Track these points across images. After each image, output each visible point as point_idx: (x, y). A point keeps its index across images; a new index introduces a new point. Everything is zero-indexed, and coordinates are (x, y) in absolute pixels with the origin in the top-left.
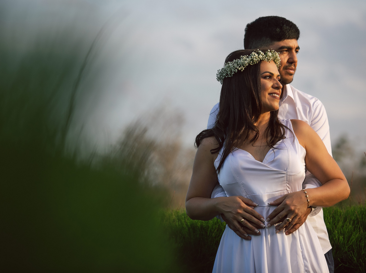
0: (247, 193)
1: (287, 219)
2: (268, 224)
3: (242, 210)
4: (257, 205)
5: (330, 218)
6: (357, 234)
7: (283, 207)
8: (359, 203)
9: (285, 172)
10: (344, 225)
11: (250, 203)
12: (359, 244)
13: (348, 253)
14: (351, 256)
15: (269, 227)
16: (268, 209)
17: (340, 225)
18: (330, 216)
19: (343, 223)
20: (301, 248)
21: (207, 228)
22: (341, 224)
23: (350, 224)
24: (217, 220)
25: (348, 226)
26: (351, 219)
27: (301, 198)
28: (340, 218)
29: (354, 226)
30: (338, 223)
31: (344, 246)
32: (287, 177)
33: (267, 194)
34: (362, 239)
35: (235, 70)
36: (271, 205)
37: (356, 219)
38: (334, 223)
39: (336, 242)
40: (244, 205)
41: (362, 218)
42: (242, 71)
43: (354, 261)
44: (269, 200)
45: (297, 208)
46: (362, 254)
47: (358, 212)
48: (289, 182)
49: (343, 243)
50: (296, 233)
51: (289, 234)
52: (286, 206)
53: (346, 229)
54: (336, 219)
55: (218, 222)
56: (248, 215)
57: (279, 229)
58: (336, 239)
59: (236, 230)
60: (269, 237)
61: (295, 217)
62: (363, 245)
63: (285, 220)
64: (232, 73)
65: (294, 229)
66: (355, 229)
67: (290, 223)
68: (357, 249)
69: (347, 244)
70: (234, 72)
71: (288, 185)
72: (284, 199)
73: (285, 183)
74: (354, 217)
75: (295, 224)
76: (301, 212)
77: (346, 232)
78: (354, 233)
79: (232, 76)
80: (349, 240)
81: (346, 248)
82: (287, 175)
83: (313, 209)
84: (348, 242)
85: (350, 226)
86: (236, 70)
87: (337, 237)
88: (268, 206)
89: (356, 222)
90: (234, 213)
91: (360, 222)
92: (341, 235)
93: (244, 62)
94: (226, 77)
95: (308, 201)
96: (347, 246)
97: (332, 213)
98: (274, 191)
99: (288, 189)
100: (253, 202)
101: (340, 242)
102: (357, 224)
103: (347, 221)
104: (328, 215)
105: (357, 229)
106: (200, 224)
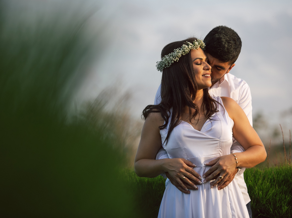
0: (187, 156)
1: (220, 176)
2: (204, 181)
3: (184, 170)
4: (196, 166)
5: (252, 177)
6: (273, 190)
7: (217, 167)
8: (275, 165)
9: (218, 139)
10: (263, 183)
11: (190, 164)
12: (275, 198)
13: (266, 205)
14: (268, 208)
15: (205, 183)
16: (204, 169)
17: (260, 183)
18: (252, 175)
19: (262, 181)
20: (230, 201)
21: (153, 183)
22: (260, 181)
23: (268, 182)
24: (161, 177)
25: (266, 183)
26: (268, 178)
27: (231, 160)
28: (259, 177)
29: (271, 184)
30: (258, 181)
31: (263, 200)
32: (220, 144)
33: (204, 157)
34: (277, 194)
35: (171, 61)
36: (207, 166)
37: (272, 178)
38: (255, 181)
39: (256, 196)
40: (185, 166)
41: (278, 177)
42: (177, 61)
43: (271, 211)
44: (205, 161)
45: (228, 168)
46: (277, 206)
47: (274, 173)
48: (221, 147)
49: (262, 197)
50: (226, 189)
51: (221, 189)
52: (219, 166)
53: (265, 186)
54: (257, 178)
55: (161, 179)
56: (189, 174)
57: (213, 185)
58: (256, 194)
59: (178, 185)
60: (205, 191)
61: (226, 175)
62: (278, 199)
63: (218, 177)
64: (170, 64)
65: (225, 186)
66: (272, 186)
67: (222, 180)
68: (273, 202)
69: (265, 198)
70: (171, 63)
71: (220, 150)
72: (217, 160)
73: (218, 148)
74: (271, 176)
75: (226, 182)
76: (231, 172)
77: (264, 188)
78: (271, 189)
79: (170, 66)
80: (267, 195)
81: (264, 201)
82: (220, 142)
83: (239, 169)
84: (266, 196)
85: (268, 184)
86: (173, 61)
87: (257, 192)
88: (204, 166)
89: (272, 180)
90: (177, 171)
91: (276, 181)
92: (260, 191)
93: (178, 54)
94: (165, 67)
95: (236, 162)
96: (265, 199)
97: (254, 173)
98: (210, 154)
99: (220, 153)
100: (193, 163)
101: (259, 196)
102: (273, 182)
103: (265, 180)
104: (250, 175)
105: (273, 186)
106: (147, 180)
